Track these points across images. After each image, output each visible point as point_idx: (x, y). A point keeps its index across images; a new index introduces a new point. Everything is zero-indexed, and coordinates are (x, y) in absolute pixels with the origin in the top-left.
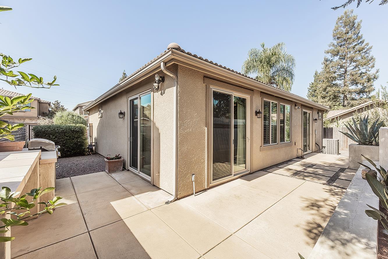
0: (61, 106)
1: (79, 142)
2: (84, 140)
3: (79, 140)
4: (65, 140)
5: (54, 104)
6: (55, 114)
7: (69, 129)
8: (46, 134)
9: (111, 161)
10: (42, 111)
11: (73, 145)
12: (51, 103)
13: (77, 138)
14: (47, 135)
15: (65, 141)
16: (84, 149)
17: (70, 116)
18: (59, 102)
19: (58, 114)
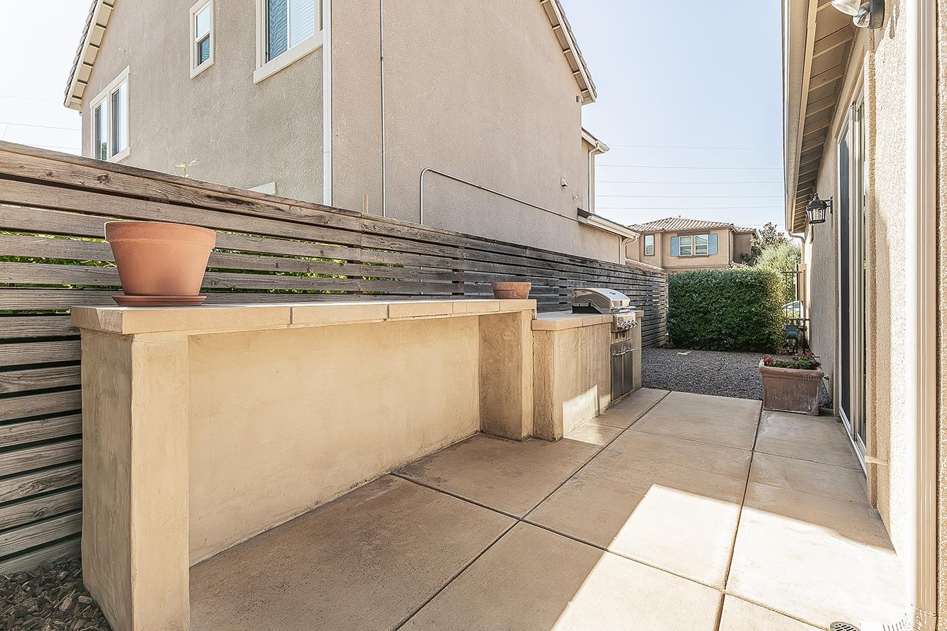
0: (777, 234)
1: (756, 314)
2: (770, 309)
3: (753, 309)
4: (723, 307)
5: (763, 233)
6: (760, 253)
7: (731, 280)
8: (687, 292)
9: (768, 370)
10: (739, 251)
11: (742, 320)
12: (757, 230)
13: (750, 303)
14: (688, 294)
15: (724, 309)
16: (770, 334)
17: (793, 257)
18: (773, 226)
19: (767, 254)
